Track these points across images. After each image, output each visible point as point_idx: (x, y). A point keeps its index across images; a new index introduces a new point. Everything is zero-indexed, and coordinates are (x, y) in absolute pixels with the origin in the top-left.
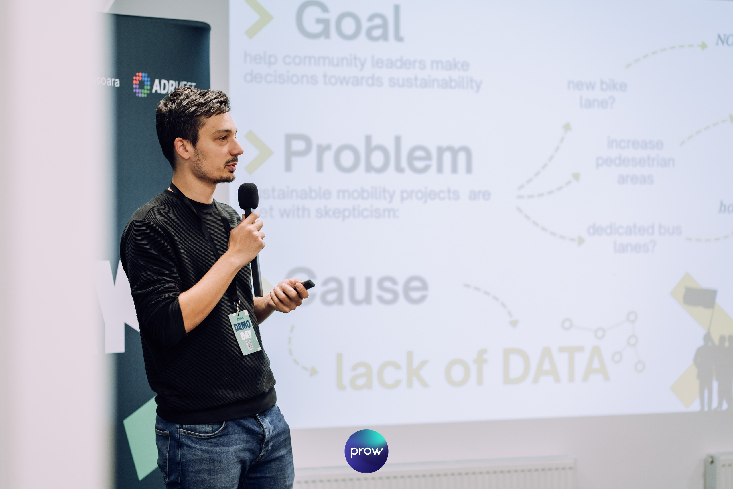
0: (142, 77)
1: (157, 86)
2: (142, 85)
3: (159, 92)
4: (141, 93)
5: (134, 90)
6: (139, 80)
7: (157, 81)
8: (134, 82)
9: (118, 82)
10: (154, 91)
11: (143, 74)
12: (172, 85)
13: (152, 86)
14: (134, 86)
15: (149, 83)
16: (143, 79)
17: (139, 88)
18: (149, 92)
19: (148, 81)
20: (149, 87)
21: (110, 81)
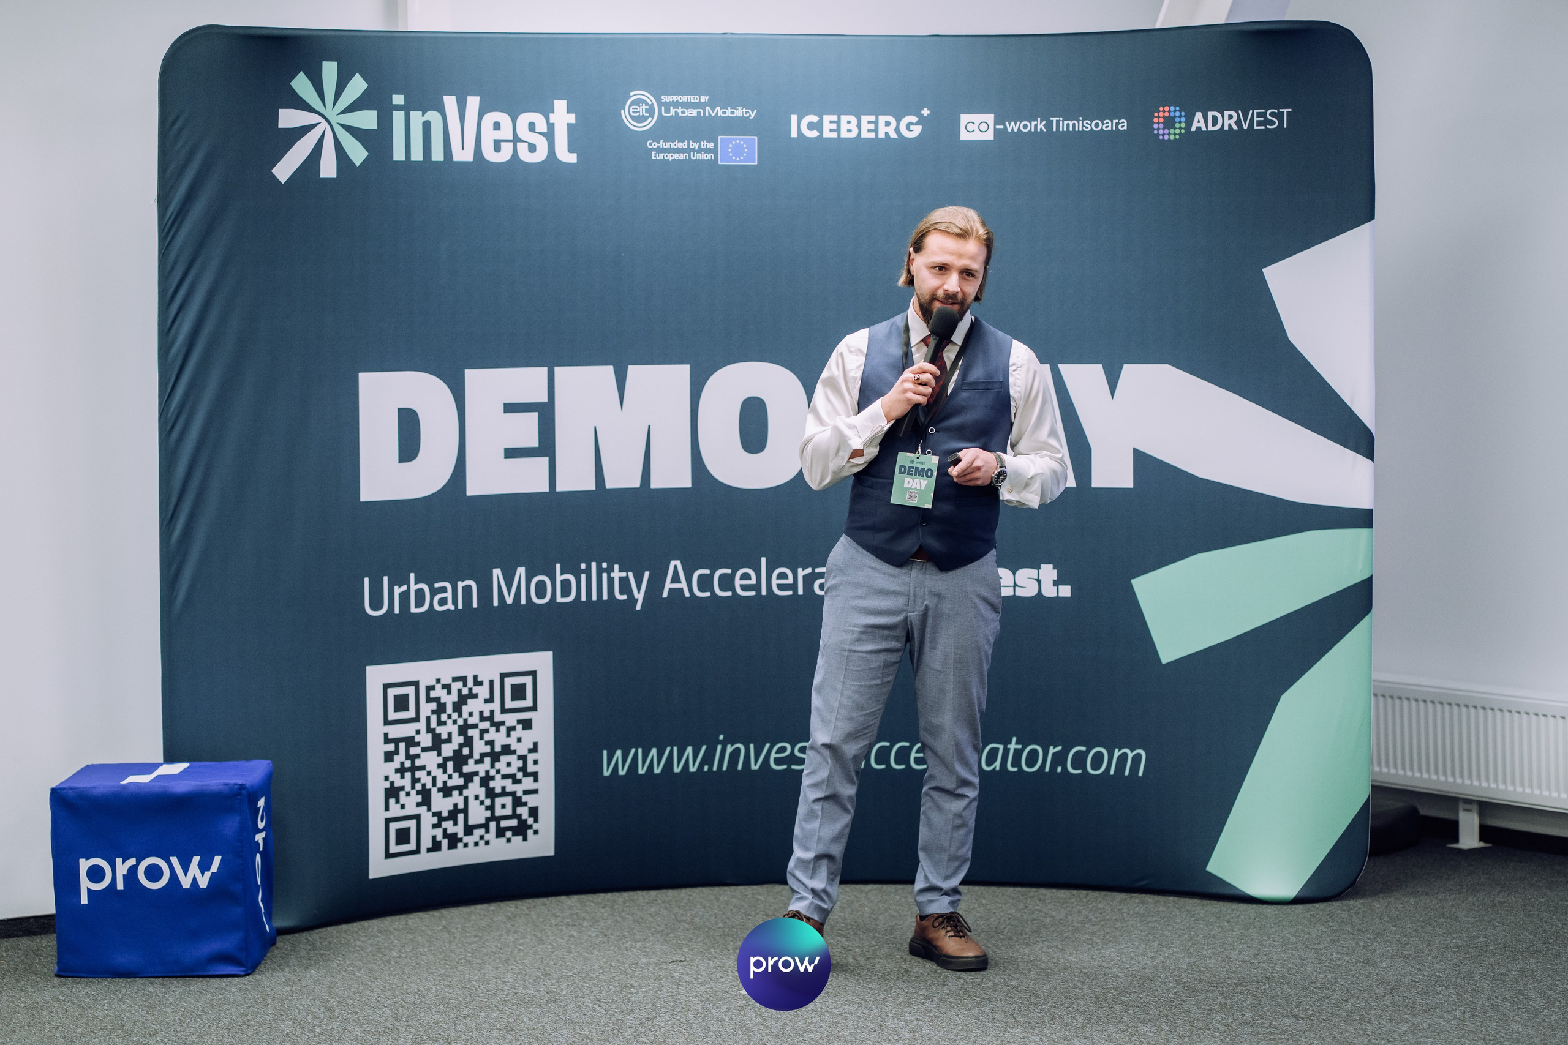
0: (1169, 111)
1: (1199, 122)
2: (1169, 123)
3: (1204, 129)
4: (1169, 134)
5: (1156, 132)
6: (1164, 117)
7: (1199, 115)
8: (1156, 120)
9: (1125, 124)
10: (1193, 129)
11: (1172, 108)
12: (1230, 117)
13: (1189, 122)
14: (1156, 126)
15: (1183, 119)
16: (1172, 114)
17: (1164, 129)
18: (1183, 131)
19: (1180, 116)
20: (1183, 125)
21: (1110, 124)
